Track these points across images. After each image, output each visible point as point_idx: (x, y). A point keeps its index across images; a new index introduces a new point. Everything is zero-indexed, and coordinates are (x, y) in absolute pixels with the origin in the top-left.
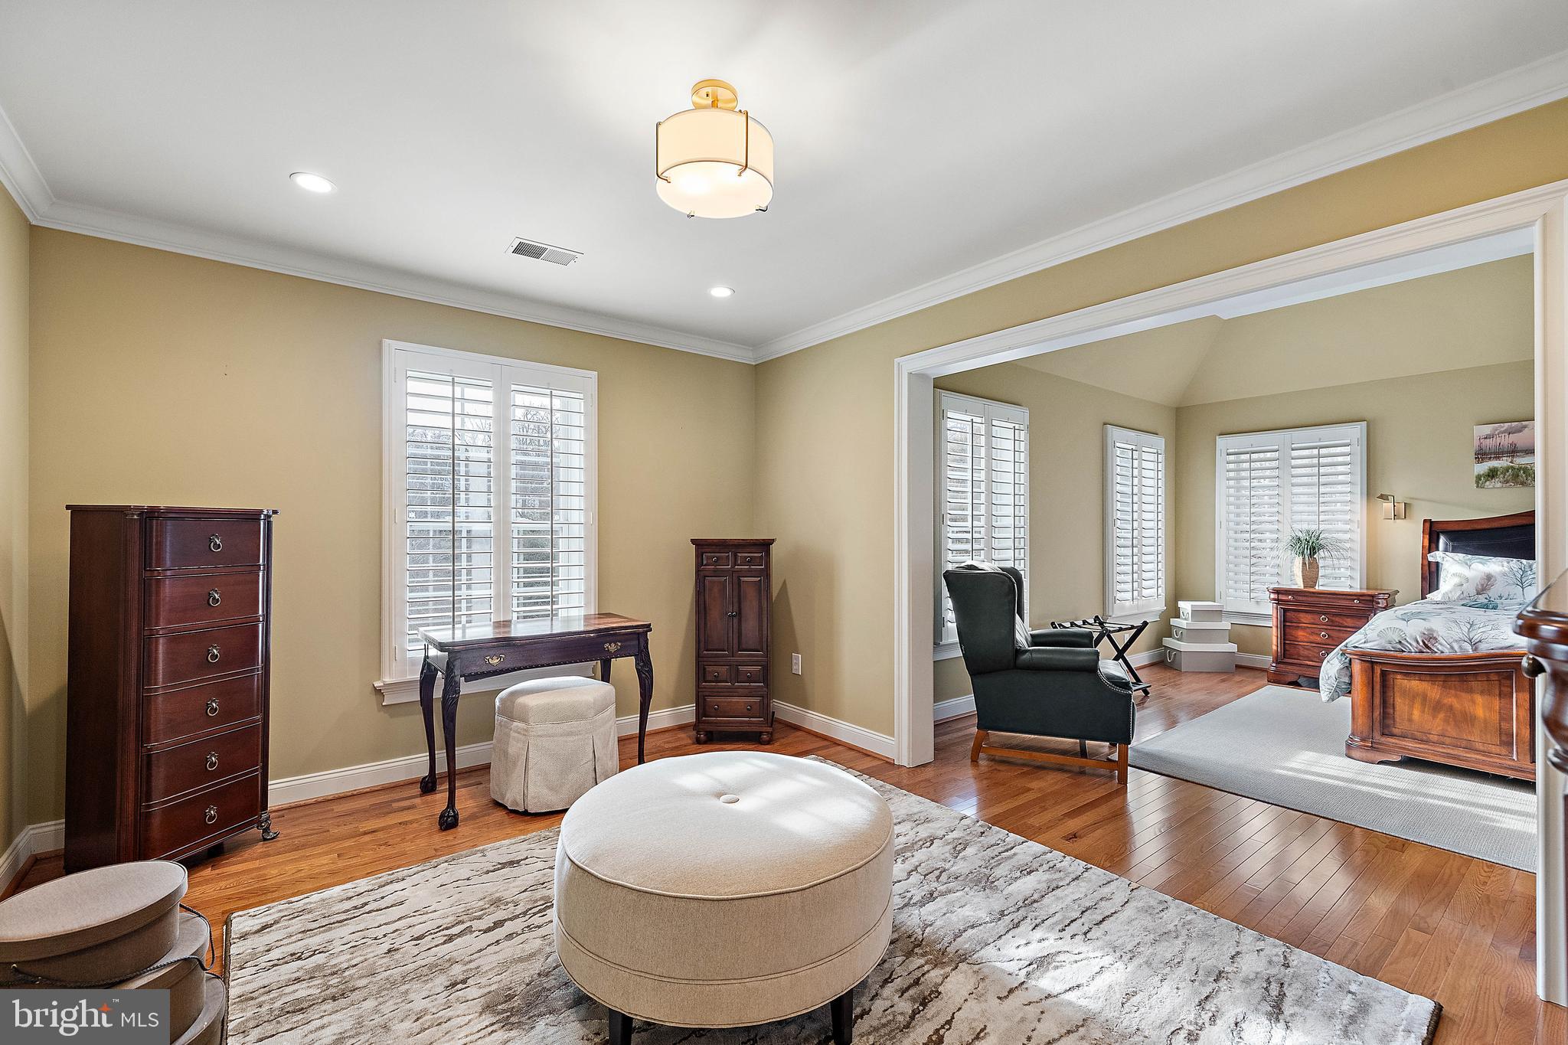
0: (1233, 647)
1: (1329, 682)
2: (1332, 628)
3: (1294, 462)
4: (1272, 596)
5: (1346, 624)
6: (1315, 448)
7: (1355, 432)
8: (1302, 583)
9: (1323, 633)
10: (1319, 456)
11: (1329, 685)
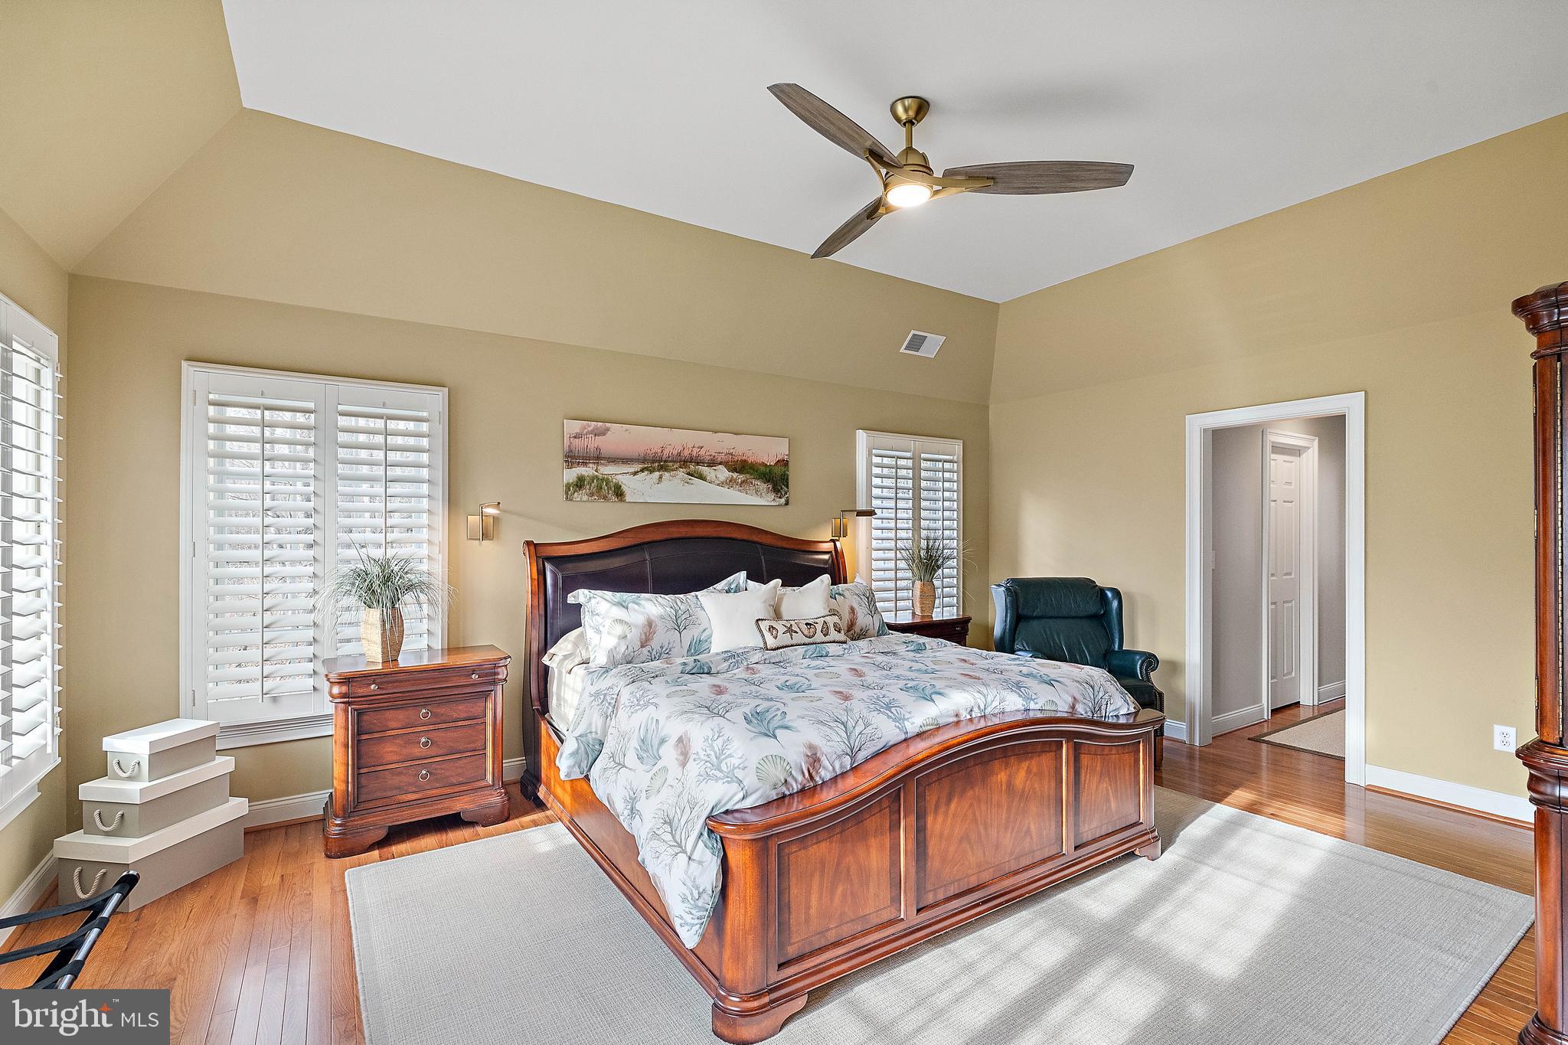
0: (238, 807)
1: (700, 903)
2: (437, 727)
3: (343, 437)
4: (336, 690)
5: (455, 715)
6: (380, 417)
7: (435, 400)
8: (381, 658)
9: (423, 740)
10: (387, 433)
11: (700, 909)
